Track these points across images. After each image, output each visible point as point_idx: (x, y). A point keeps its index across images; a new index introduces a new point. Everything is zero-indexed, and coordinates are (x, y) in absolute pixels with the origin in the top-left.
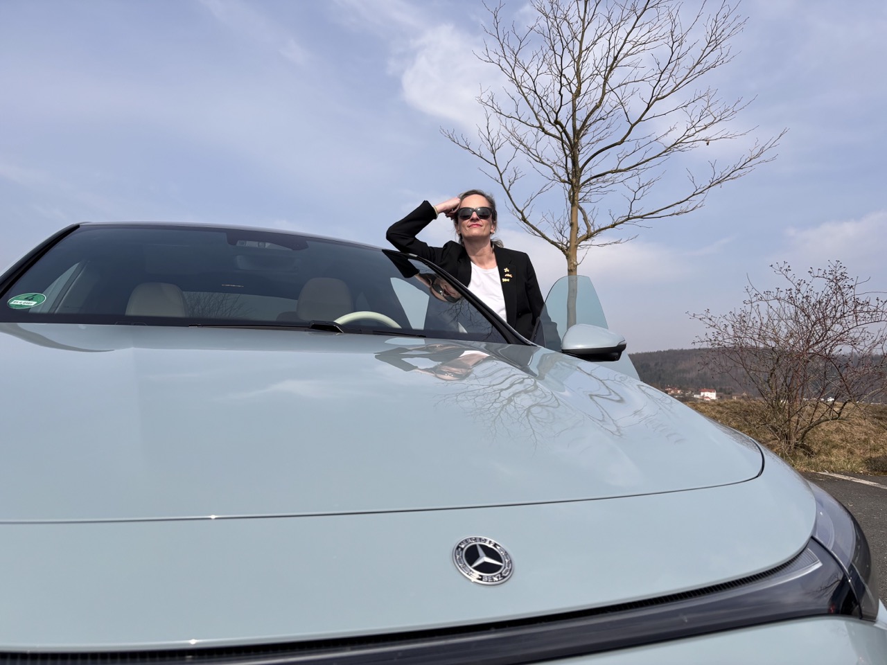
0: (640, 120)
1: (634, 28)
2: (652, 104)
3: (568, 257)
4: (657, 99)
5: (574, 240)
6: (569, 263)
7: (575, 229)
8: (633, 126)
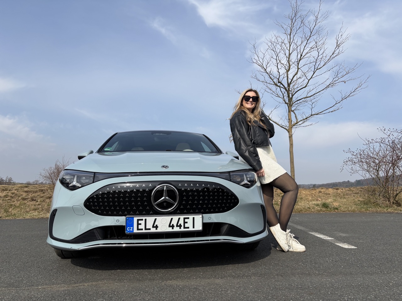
0: (311, 78)
1: (307, 44)
2: (315, 72)
3: (288, 132)
4: (317, 69)
5: (290, 125)
6: (289, 134)
7: (290, 121)
8: (309, 80)
